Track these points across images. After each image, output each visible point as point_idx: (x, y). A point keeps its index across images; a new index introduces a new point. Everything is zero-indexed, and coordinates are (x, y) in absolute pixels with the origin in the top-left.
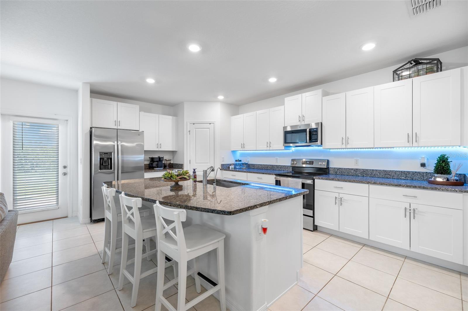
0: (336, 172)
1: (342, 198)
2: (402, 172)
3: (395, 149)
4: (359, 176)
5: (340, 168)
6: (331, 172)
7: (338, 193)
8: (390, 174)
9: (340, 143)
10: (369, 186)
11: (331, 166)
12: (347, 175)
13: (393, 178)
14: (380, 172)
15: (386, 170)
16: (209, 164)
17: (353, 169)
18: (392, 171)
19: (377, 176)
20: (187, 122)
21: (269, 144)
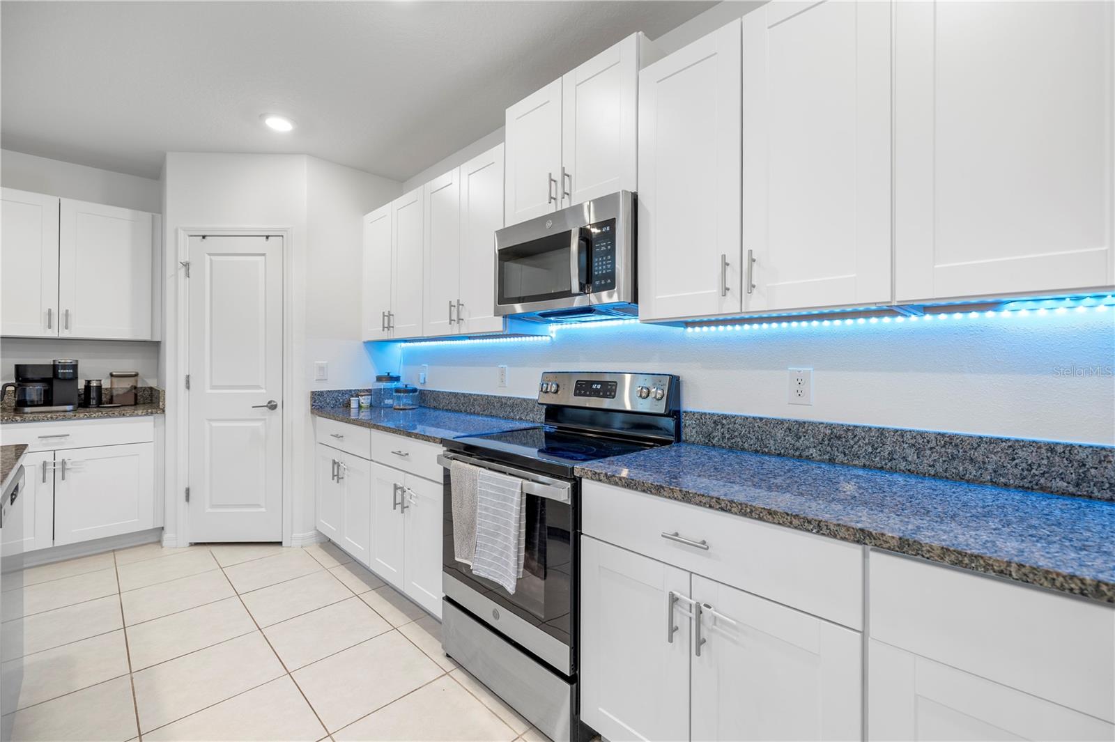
0: (709, 436)
1: (704, 608)
2: (1051, 448)
3: (1005, 314)
4: (809, 458)
5: (725, 417)
6: (689, 432)
7: (689, 573)
8: (978, 455)
9: (716, 290)
10: (865, 556)
11: (690, 404)
12: (757, 451)
13: (994, 484)
14: (920, 441)
15: (951, 437)
16: (264, 391)
17: (781, 422)
18: (991, 441)
19: (903, 465)
20: (176, 231)
21: (456, 311)
